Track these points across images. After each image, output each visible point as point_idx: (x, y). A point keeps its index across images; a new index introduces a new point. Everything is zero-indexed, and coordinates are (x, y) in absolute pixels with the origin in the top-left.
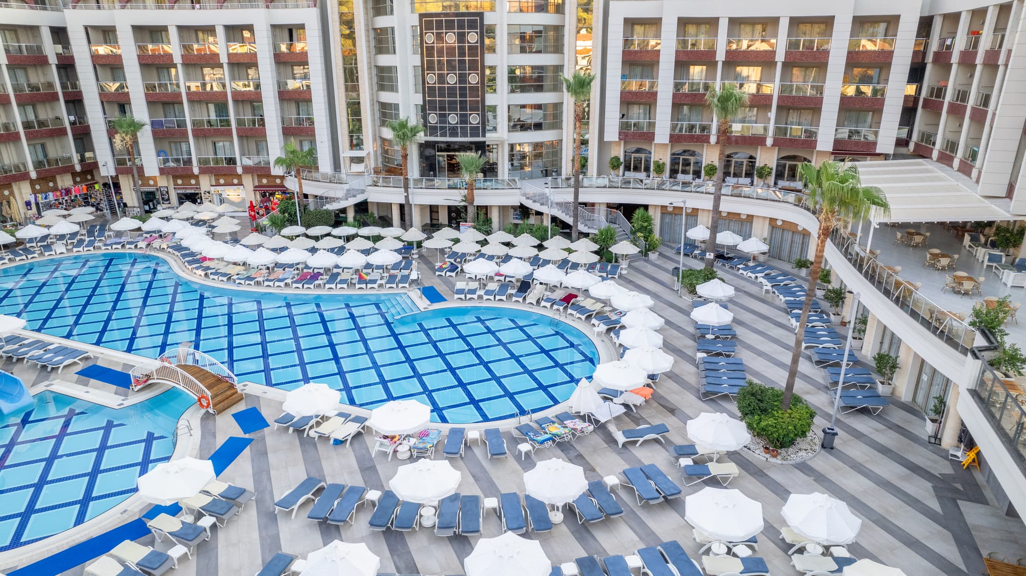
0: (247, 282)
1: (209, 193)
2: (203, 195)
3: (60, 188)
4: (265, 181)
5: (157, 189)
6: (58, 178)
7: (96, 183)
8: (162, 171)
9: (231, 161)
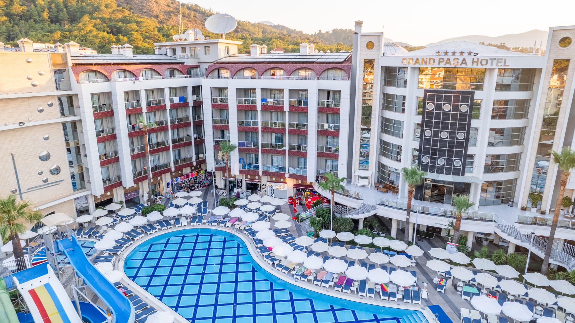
0: (302, 279)
1: (265, 185)
2: (262, 186)
3: (184, 174)
4: (300, 182)
5: (235, 180)
6: (184, 169)
7: (201, 170)
8: (241, 172)
9: (282, 169)
